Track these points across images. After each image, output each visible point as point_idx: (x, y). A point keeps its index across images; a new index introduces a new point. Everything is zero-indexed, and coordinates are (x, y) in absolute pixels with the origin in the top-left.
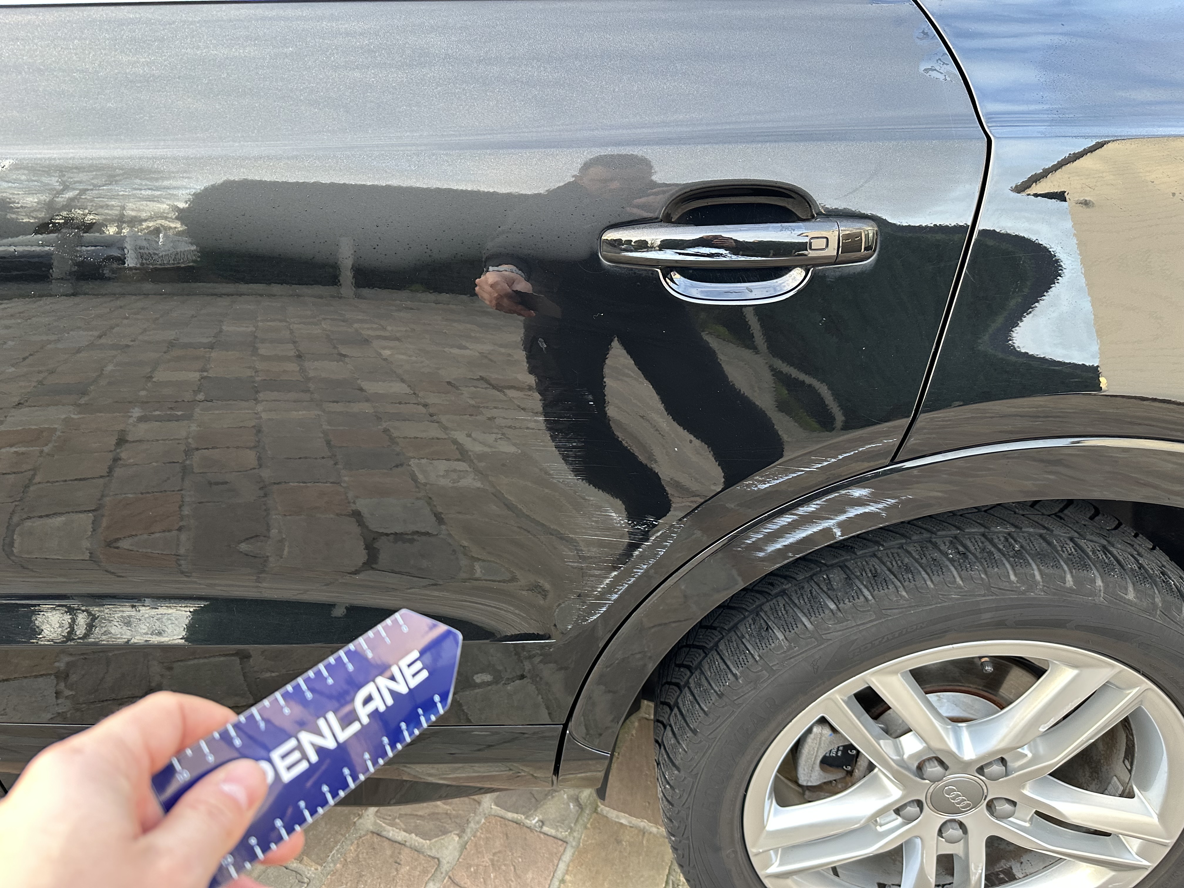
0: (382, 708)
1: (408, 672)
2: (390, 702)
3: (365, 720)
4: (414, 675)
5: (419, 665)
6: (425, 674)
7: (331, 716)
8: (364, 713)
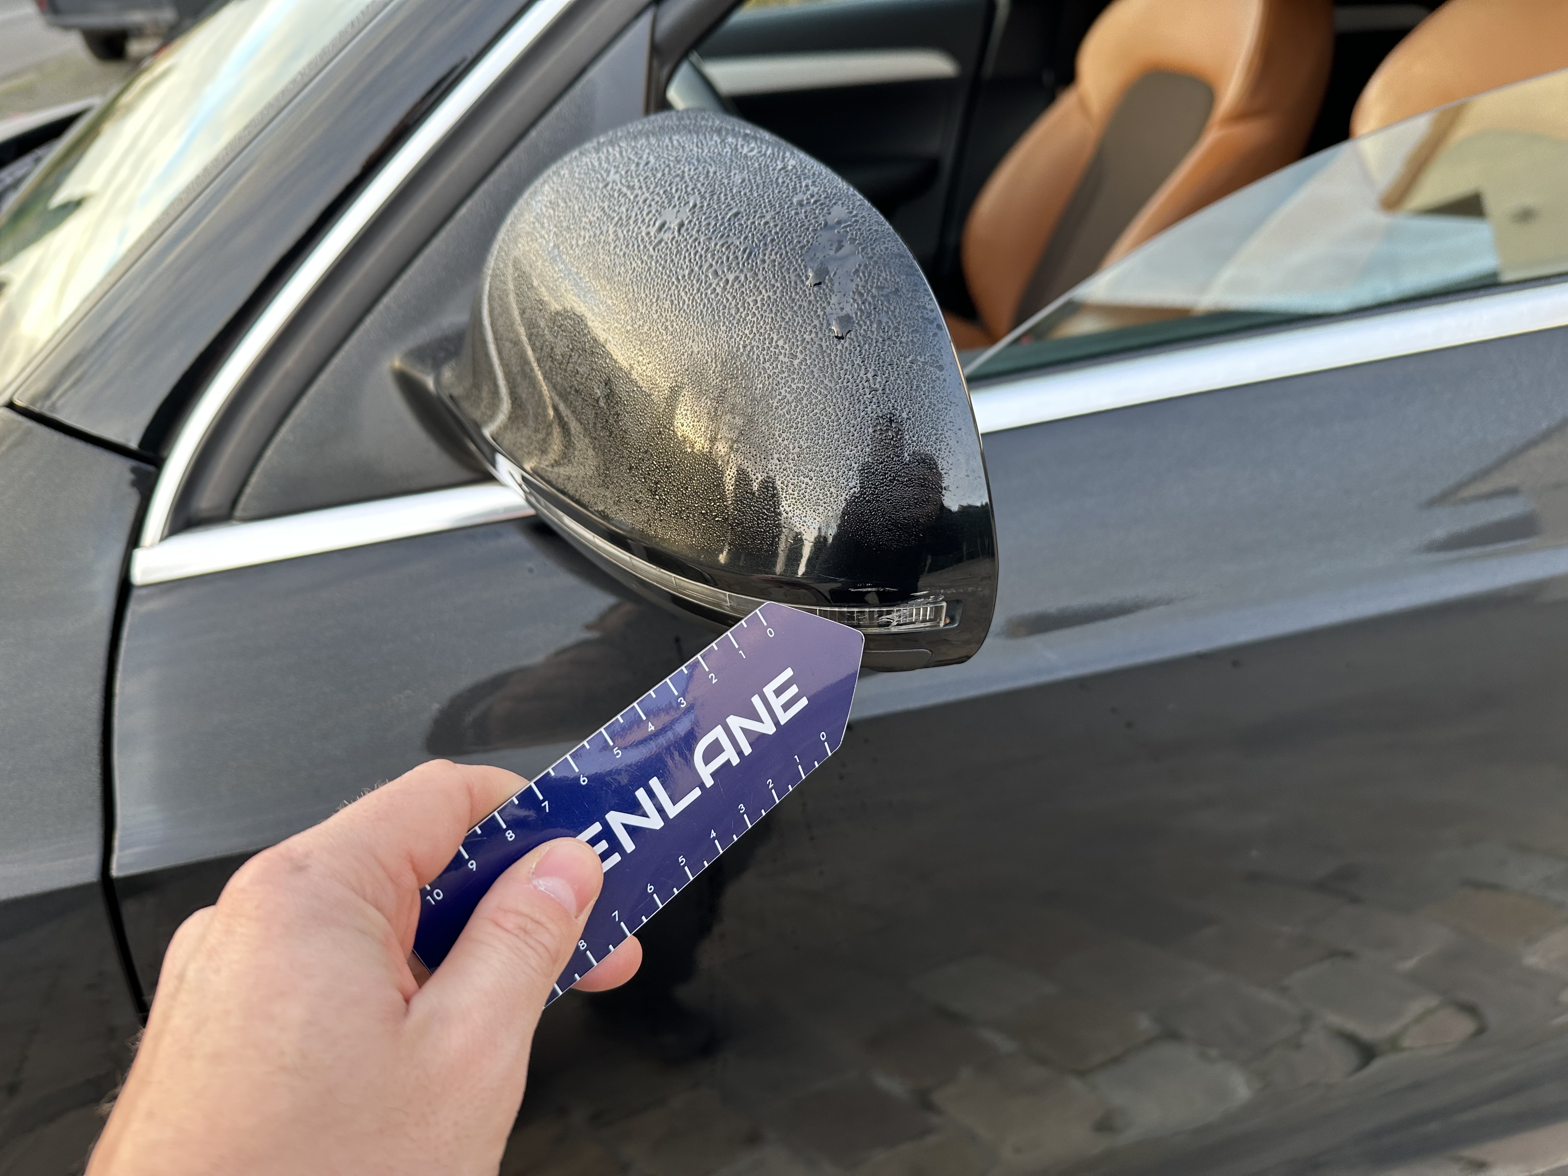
0: (735, 761)
1: (777, 703)
2: (747, 750)
3: (709, 782)
4: (786, 707)
5: (794, 690)
6: (804, 702)
7: (655, 783)
8: (706, 773)
